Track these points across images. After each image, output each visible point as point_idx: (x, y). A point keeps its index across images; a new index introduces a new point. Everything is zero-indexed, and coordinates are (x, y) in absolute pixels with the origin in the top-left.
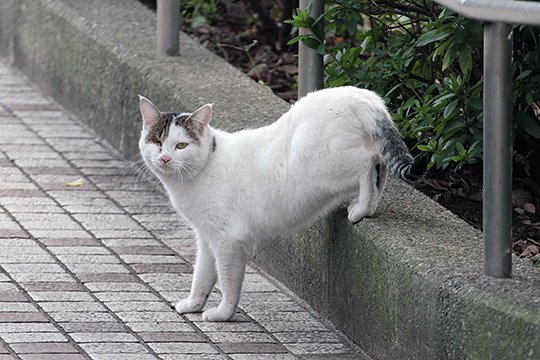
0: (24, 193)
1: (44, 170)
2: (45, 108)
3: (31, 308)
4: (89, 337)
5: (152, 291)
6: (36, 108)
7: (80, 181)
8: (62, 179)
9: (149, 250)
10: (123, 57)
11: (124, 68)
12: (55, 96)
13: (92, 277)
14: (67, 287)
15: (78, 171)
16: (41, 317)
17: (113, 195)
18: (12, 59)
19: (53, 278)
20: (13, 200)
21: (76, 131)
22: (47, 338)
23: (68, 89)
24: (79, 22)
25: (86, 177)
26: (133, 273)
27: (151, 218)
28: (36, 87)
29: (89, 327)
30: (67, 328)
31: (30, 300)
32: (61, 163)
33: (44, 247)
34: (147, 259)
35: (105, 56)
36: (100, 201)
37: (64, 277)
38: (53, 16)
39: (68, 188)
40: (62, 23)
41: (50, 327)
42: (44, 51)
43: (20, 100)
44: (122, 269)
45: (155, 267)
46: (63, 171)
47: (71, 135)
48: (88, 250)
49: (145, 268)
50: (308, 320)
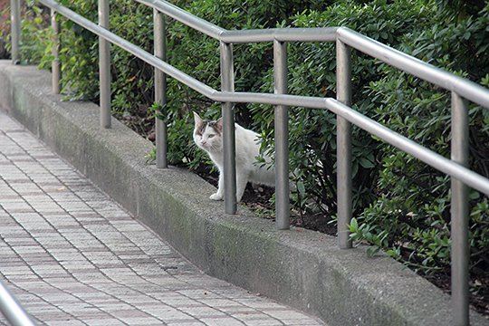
0: (36, 194)
1: (47, 184)
2: (52, 157)
3: (32, 240)
4: (56, 250)
5: (88, 232)
6: (48, 157)
7: (63, 188)
8: (55, 187)
9: (90, 215)
10: (85, 130)
11: (85, 135)
12: (57, 151)
13: (61, 227)
14: (49, 231)
15: (63, 184)
16: (35, 243)
17: (78, 193)
18: (38, 135)
19: (43, 228)
20: (31, 197)
21: (65, 167)
22: (36, 251)
23: (62, 148)
24: (66, 115)
25: (67, 186)
26: (81, 225)
27: (95, 203)
28: (49, 148)
29: (57, 247)
30: (46, 247)
31: (31, 237)
32: (56, 181)
33: (41, 215)
34: (89, 219)
35: (77, 130)
36: (72, 196)
37: (49, 227)
38: (56, 113)
39: (57, 191)
40: (59, 116)
41: (39, 247)
42: (52, 131)
43: (41, 154)
44: (76, 223)
45: (92, 222)
46: (56, 184)
47: (63, 169)
48: (62, 216)
49: (87, 223)
50: (157, 241)
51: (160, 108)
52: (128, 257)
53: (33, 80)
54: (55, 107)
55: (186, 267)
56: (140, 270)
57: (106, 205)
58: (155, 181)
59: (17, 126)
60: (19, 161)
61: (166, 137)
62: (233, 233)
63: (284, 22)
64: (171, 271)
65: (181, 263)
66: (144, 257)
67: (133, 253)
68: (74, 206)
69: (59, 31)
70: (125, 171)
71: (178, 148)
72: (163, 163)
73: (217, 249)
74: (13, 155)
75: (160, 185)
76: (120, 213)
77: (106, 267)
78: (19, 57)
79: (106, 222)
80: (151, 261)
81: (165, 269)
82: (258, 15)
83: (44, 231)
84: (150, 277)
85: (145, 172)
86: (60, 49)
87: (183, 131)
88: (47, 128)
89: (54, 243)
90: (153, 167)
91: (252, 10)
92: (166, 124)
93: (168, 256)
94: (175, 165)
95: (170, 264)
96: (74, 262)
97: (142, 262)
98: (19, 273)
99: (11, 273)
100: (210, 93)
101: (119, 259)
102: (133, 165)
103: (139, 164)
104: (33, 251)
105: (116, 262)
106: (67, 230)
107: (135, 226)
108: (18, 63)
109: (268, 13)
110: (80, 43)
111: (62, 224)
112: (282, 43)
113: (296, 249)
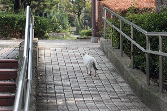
0: (102, 74)
3: (96, 88)
4: (101, 92)
5: (112, 86)
6: (108, 63)
8: (107, 72)
9: (114, 81)
10: (116, 57)
16: (96, 90)
17: (112, 74)
20: (100, 75)
23: (112, 60)
25: (110, 72)
27: (116, 77)
28: (109, 60)
30: (99, 91)
33: (101, 81)
35: (114, 56)
44: (109, 83)
45: (114, 83)
46: (108, 71)
47: (111, 66)
48: (106, 81)
49: (112, 83)
50: (130, 90)
51: (132, 52)
52: (120, 95)
53: (108, 43)
54: (111, 50)
55: (136, 99)
56: (123, 100)
57: (119, 78)
58: (130, 73)
59: (103, 54)
60: (100, 64)
61: (134, 60)
62: (147, 92)
63: (164, 30)
64: (131, 100)
65: (135, 98)
66: (125, 95)
67: (122, 93)
68: (111, 78)
69: (113, 31)
70: (124, 69)
71: (137, 63)
72: (133, 67)
73: (144, 95)
74: (99, 62)
75: (131, 74)
76: (122, 80)
77: (114, 98)
78: (105, 37)
79: (118, 83)
80: (126, 97)
81: (130, 99)
82: (159, 28)
83: (100, 86)
84: (125, 102)
85: (128, 70)
86: (113, 35)
87: (138, 59)
88: (109, 55)
89: (102, 90)
90: (130, 68)
91: (157, 26)
92: (134, 57)
93: (132, 95)
94: (136, 68)
95: (131, 98)
96: (105, 97)
97: (124, 97)
98: (89, 100)
99: (87, 100)
100: (143, 50)
101: (118, 96)
102: (125, 67)
103: (127, 67)
104: (95, 92)
105: (116, 97)
106: (106, 86)
107: (125, 85)
108: (105, 38)
109: (162, 27)
110: (117, 34)
111: (106, 83)
112: (162, 36)
113: (164, 101)
